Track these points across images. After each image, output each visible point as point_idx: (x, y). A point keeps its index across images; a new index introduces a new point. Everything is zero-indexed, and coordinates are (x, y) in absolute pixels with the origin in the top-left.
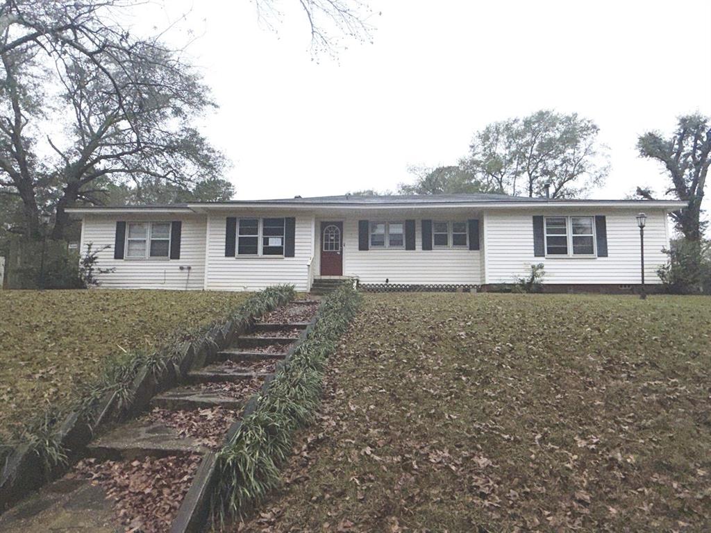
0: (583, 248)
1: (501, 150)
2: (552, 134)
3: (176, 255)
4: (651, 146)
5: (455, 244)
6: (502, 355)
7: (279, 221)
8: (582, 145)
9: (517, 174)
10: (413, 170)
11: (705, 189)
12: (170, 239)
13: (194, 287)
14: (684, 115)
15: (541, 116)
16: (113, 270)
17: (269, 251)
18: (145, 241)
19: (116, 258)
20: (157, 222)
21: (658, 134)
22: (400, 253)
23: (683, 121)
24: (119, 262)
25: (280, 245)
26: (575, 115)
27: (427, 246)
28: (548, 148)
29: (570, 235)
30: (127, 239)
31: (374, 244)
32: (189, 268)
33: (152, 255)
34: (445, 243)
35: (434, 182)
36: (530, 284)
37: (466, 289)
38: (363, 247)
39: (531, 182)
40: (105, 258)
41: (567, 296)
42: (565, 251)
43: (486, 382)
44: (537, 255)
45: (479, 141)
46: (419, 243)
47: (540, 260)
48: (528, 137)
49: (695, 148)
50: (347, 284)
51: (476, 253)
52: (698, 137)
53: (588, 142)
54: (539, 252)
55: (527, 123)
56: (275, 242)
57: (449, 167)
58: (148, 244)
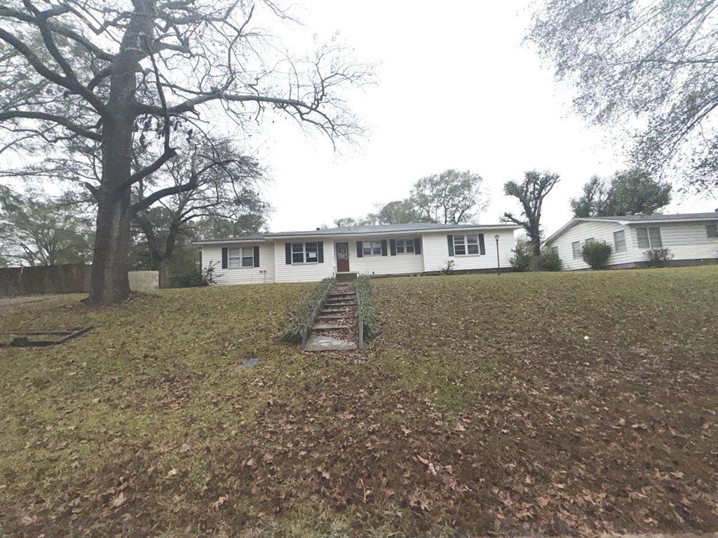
0: (473, 251)
1: (427, 192)
2: (456, 183)
3: (257, 265)
4: (511, 189)
5: (408, 251)
6: (437, 298)
7: (314, 244)
8: (474, 188)
9: (437, 207)
10: (376, 206)
11: (541, 212)
12: (253, 256)
13: (270, 281)
14: (528, 171)
15: (450, 172)
16: (223, 275)
17: (309, 260)
18: (239, 258)
19: (223, 268)
20: (245, 247)
21: (514, 182)
22: (379, 258)
23: (528, 174)
24: (225, 270)
25: (315, 256)
26: (469, 172)
27: (393, 254)
28: (454, 191)
29: (466, 244)
30: (228, 258)
31: (365, 253)
32: (265, 272)
33: (243, 265)
34: (403, 251)
35: (389, 213)
36: (447, 271)
37: (415, 275)
38: (360, 255)
39: (446, 212)
40: (218, 269)
41: (464, 276)
42: (464, 253)
43: (432, 306)
44: (450, 255)
45: (415, 188)
46: (389, 252)
47: (452, 258)
48: (443, 185)
49: (534, 189)
50: (354, 276)
51: (418, 256)
52: (535, 183)
53: (477, 186)
54: (451, 254)
55: (442, 177)
56: (312, 255)
57: (397, 202)
58: (241, 259)
